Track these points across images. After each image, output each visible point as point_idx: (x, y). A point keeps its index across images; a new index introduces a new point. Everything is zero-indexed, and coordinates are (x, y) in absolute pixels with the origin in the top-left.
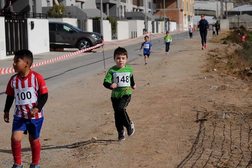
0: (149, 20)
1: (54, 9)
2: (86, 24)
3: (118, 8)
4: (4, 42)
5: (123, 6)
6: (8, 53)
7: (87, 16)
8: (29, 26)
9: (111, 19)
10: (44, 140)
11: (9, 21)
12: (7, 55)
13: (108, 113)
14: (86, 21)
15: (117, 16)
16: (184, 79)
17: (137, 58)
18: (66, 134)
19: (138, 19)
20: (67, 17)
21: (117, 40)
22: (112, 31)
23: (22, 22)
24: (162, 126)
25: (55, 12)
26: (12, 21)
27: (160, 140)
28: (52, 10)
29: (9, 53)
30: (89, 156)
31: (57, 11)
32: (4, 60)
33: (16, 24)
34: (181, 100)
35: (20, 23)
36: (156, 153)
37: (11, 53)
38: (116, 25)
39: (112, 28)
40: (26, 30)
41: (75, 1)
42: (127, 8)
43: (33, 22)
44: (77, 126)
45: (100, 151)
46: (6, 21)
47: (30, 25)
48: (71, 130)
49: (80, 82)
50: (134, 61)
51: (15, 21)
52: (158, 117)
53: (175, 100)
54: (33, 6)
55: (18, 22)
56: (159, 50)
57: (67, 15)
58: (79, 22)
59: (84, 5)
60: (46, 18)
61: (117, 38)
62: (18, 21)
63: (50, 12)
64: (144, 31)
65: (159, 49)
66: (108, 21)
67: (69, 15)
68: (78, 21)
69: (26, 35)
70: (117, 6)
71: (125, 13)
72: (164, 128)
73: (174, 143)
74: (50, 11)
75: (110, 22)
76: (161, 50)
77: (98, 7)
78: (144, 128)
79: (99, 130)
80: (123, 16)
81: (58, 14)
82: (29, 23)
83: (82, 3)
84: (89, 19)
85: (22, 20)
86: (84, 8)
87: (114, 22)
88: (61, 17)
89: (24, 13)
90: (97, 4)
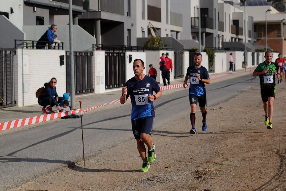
0: (249, 51)
1: (151, 41)
2: (183, 56)
3: (215, 38)
4: (103, 76)
5: (221, 36)
7: (184, 48)
8: (127, 60)
9: (208, 51)
10: (165, 167)
11: (108, 54)
12: (106, 89)
13: (215, 148)
14: (182, 53)
15: (214, 46)
16: (284, 119)
17: (237, 95)
18: (182, 164)
19: (237, 50)
20: (163, 50)
21: (214, 73)
22: (209, 64)
23: (121, 55)
24: (264, 159)
25: (152, 44)
26: (112, 55)
27: (262, 169)
28: (149, 41)
29: (108, 87)
30: (207, 178)
31: (153, 44)
32: (104, 94)
33: (115, 57)
34: (281, 138)
35: (118, 56)
36: (259, 178)
37: (110, 87)
38: (214, 57)
39: (209, 60)
40: (124, 64)
41: (170, 31)
42: (225, 38)
43: (131, 55)
44: (190, 158)
45: (215, 175)
46: (106, 55)
47: (128, 58)
48: (185, 160)
49: (184, 118)
50: (234, 99)
51: (114, 55)
52: (260, 152)
53: (276, 138)
54: (128, 37)
57: (164, 47)
58: (176, 55)
59: (179, 34)
60: (144, 51)
61: (214, 71)
62: (117, 55)
63: (147, 45)
64: (243, 64)
66: (205, 53)
67: (166, 48)
68: (174, 53)
69: (124, 68)
70: (215, 36)
71: (223, 43)
72: (265, 161)
73: (274, 172)
74: (147, 43)
75: (207, 53)
78: (248, 161)
79: (210, 161)
80: (221, 46)
81: (155, 46)
82: (128, 56)
83: (177, 32)
84: (186, 51)
85: (121, 53)
86: (179, 38)
87: (211, 54)
88: (158, 49)
89: (122, 46)
90: (192, 33)
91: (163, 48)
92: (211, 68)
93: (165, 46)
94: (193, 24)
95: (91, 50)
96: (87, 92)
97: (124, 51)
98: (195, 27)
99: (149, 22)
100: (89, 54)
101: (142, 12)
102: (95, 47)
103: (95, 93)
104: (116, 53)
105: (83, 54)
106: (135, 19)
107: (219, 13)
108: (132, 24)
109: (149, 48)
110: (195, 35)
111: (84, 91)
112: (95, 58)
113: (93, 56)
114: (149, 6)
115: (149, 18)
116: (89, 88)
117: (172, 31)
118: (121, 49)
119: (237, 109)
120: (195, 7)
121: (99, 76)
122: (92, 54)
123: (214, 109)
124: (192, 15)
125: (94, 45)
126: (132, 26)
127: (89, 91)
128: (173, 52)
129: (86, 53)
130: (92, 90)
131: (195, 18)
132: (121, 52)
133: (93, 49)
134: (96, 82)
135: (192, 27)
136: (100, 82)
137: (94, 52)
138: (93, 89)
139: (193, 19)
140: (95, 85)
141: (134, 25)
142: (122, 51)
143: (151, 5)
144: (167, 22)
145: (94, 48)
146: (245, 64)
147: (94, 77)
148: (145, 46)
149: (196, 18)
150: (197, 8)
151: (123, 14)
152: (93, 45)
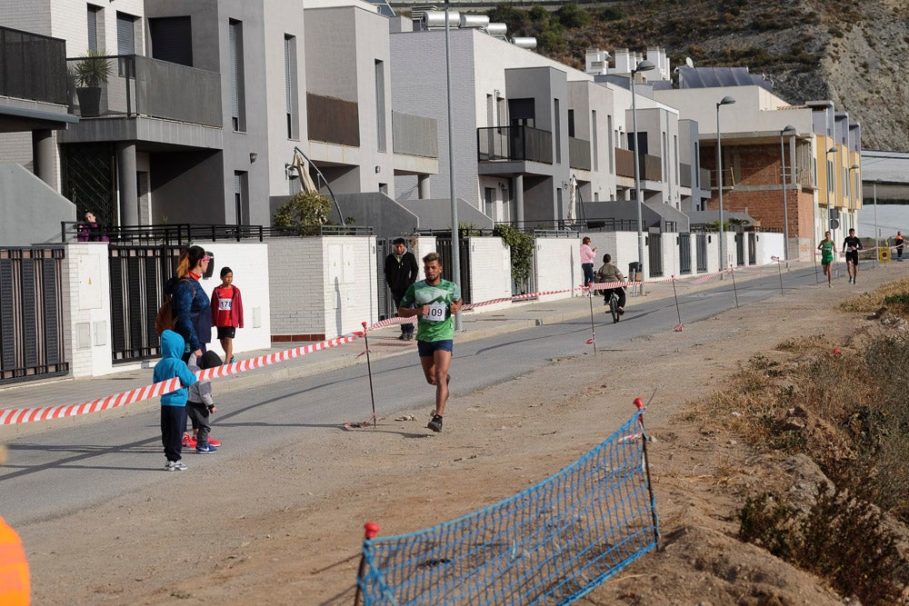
0: (665, 231)
1: (295, 207)
3: (559, 190)
4: (106, 321)
6: (119, 356)
7: (418, 227)
9: (509, 232)
11: (124, 253)
12: (115, 361)
15: (556, 218)
17: (530, 372)
19: (621, 229)
21: (535, 302)
22: (514, 272)
23: (172, 256)
25: (300, 218)
26: (137, 254)
28: (288, 209)
29: (123, 356)
35: (163, 257)
37: (131, 355)
38: (530, 252)
39: (515, 261)
41: (392, 173)
42: (594, 188)
46: (115, 254)
50: (511, 382)
51: (146, 253)
54: (237, 195)
55: (157, 257)
56: (643, 341)
57: (344, 225)
58: (385, 248)
59: (427, 182)
60: (261, 240)
62: (158, 253)
63: (282, 218)
64: (631, 270)
65: (643, 337)
66: (499, 240)
68: (379, 243)
70: (556, 184)
71: (580, 205)
74: (282, 214)
75: (505, 239)
76: (648, 338)
77: (489, 186)
80: (574, 216)
81: (307, 223)
83: (422, 176)
84: (422, 235)
85: (172, 248)
86: (428, 195)
87: (519, 241)
88: (316, 232)
89: (179, 226)
90: (482, 176)
91: (341, 229)
92: (523, 287)
93: (346, 223)
94: (485, 149)
95: (59, 240)
96: (41, 373)
97: (185, 242)
98: (494, 157)
99: (296, 148)
100: (48, 255)
101: (289, 115)
102: (72, 233)
103: (73, 378)
104: (154, 249)
105: (26, 255)
106: (265, 139)
107: (571, 112)
108: (251, 155)
109: (289, 229)
110: (493, 184)
111: (31, 372)
112: (70, 266)
113: (63, 261)
114: (311, 98)
115: (314, 135)
116: (49, 362)
117: (397, 173)
118: (177, 235)
119: (491, 415)
120: (489, 96)
121: (89, 323)
122: (59, 252)
123: (405, 419)
124: (482, 122)
125: (67, 226)
126: (252, 161)
127: (52, 369)
128: (373, 240)
129: (36, 250)
130: (63, 368)
131: (491, 129)
132: (175, 243)
133: (64, 239)
134: (74, 342)
135: (482, 157)
136: (93, 344)
137: (66, 246)
138: (67, 364)
139: (484, 134)
140: (74, 351)
141: (258, 158)
142: (180, 243)
143: (321, 92)
144: (382, 147)
145: (67, 236)
146: (636, 271)
147: (70, 325)
148: (277, 224)
149: (496, 130)
150: (499, 99)
151: (218, 124)
152: (63, 223)
